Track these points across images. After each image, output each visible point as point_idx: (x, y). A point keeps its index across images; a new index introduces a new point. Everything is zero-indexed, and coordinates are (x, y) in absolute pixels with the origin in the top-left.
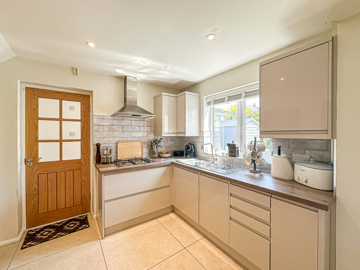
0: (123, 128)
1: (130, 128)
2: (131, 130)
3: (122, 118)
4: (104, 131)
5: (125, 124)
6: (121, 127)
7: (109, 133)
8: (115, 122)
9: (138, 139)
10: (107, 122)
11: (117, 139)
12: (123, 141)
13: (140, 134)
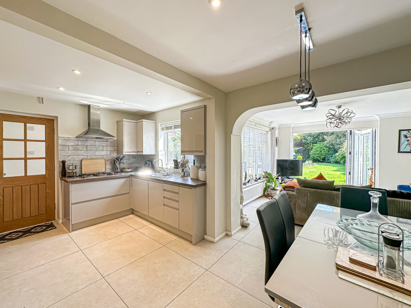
0: (87, 147)
1: (94, 148)
2: (95, 149)
3: (86, 139)
4: (69, 150)
5: (89, 144)
6: (85, 147)
7: (74, 152)
8: (79, 143)
9: (102, 157)
10: (72, 142)
11: (82, 157)
12: (87, 158)
13: (104, 153)
